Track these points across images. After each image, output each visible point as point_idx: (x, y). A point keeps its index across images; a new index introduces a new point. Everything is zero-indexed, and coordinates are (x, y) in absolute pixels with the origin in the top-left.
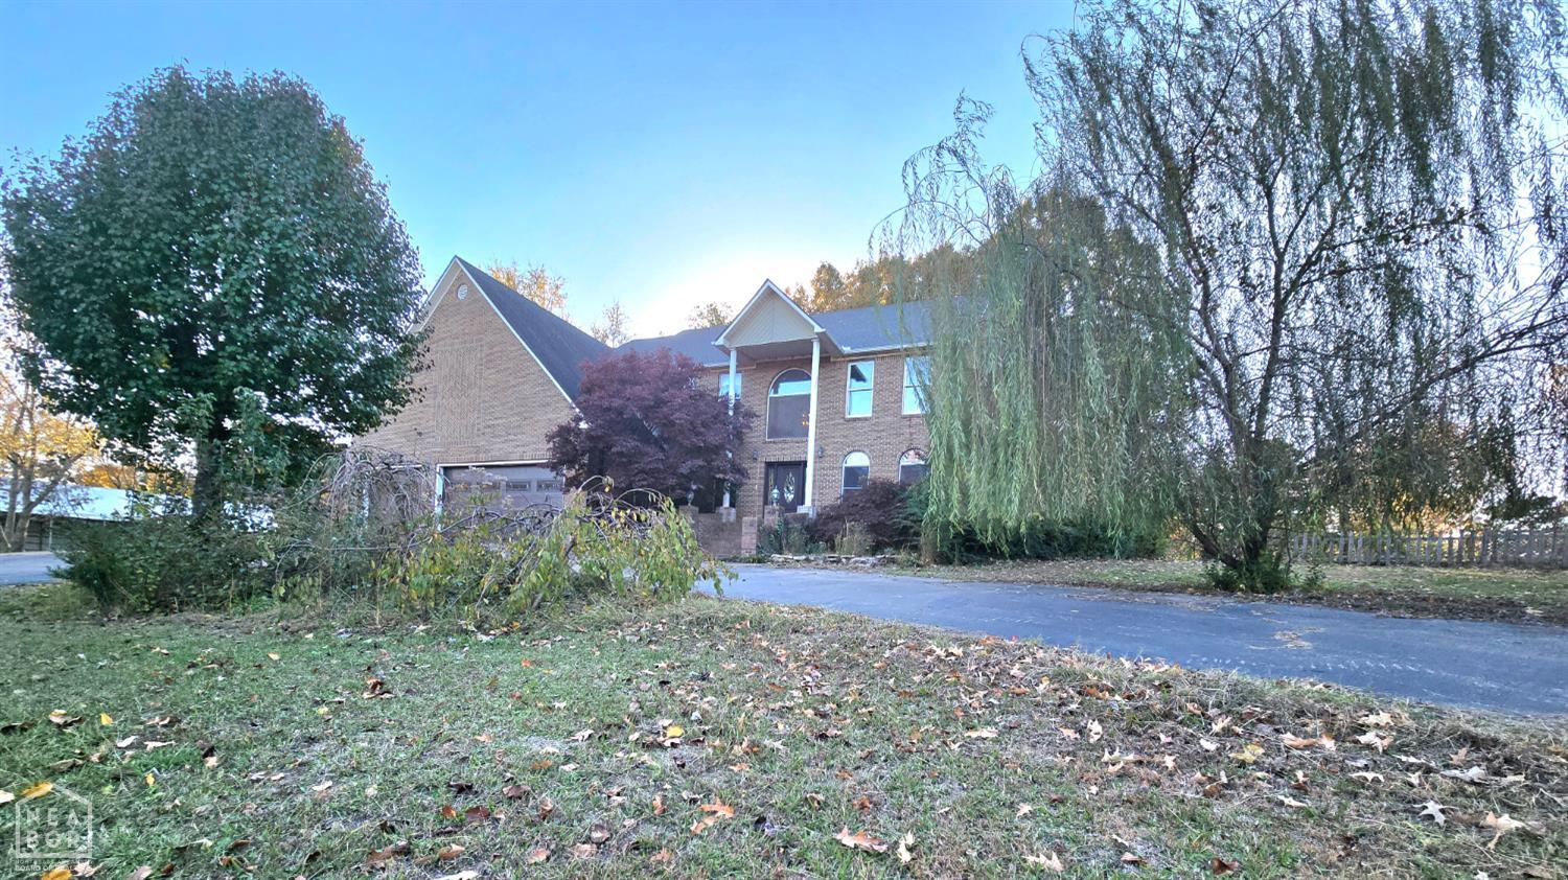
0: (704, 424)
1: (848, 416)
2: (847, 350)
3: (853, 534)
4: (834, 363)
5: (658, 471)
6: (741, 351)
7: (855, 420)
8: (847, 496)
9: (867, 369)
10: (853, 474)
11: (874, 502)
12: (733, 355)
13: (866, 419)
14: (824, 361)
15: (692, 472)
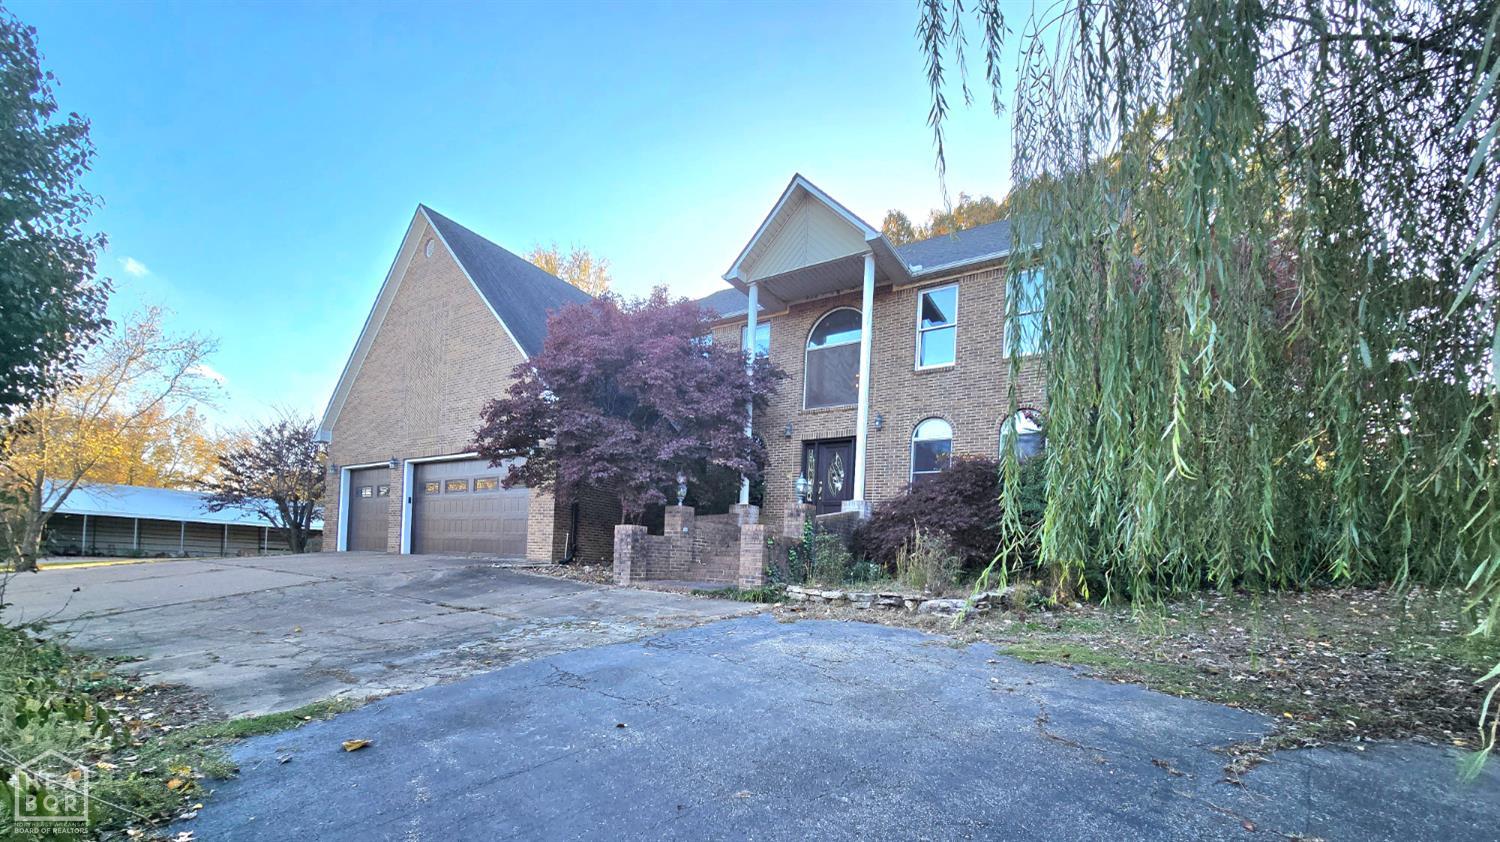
0: (700, 388)
1: (918, 368)
2: (916, 270)
3: (928, 548)
4: (900, 292)
5: (628, 458)
6: (765, 286)
7: (929, 372)
8: (918, 485)
9: (947, 299)
10: (926, 453)
11: (960, 493)
12: (753, 292)
13: (947, 370)
14: (881, 292)
15: (677, 456)
